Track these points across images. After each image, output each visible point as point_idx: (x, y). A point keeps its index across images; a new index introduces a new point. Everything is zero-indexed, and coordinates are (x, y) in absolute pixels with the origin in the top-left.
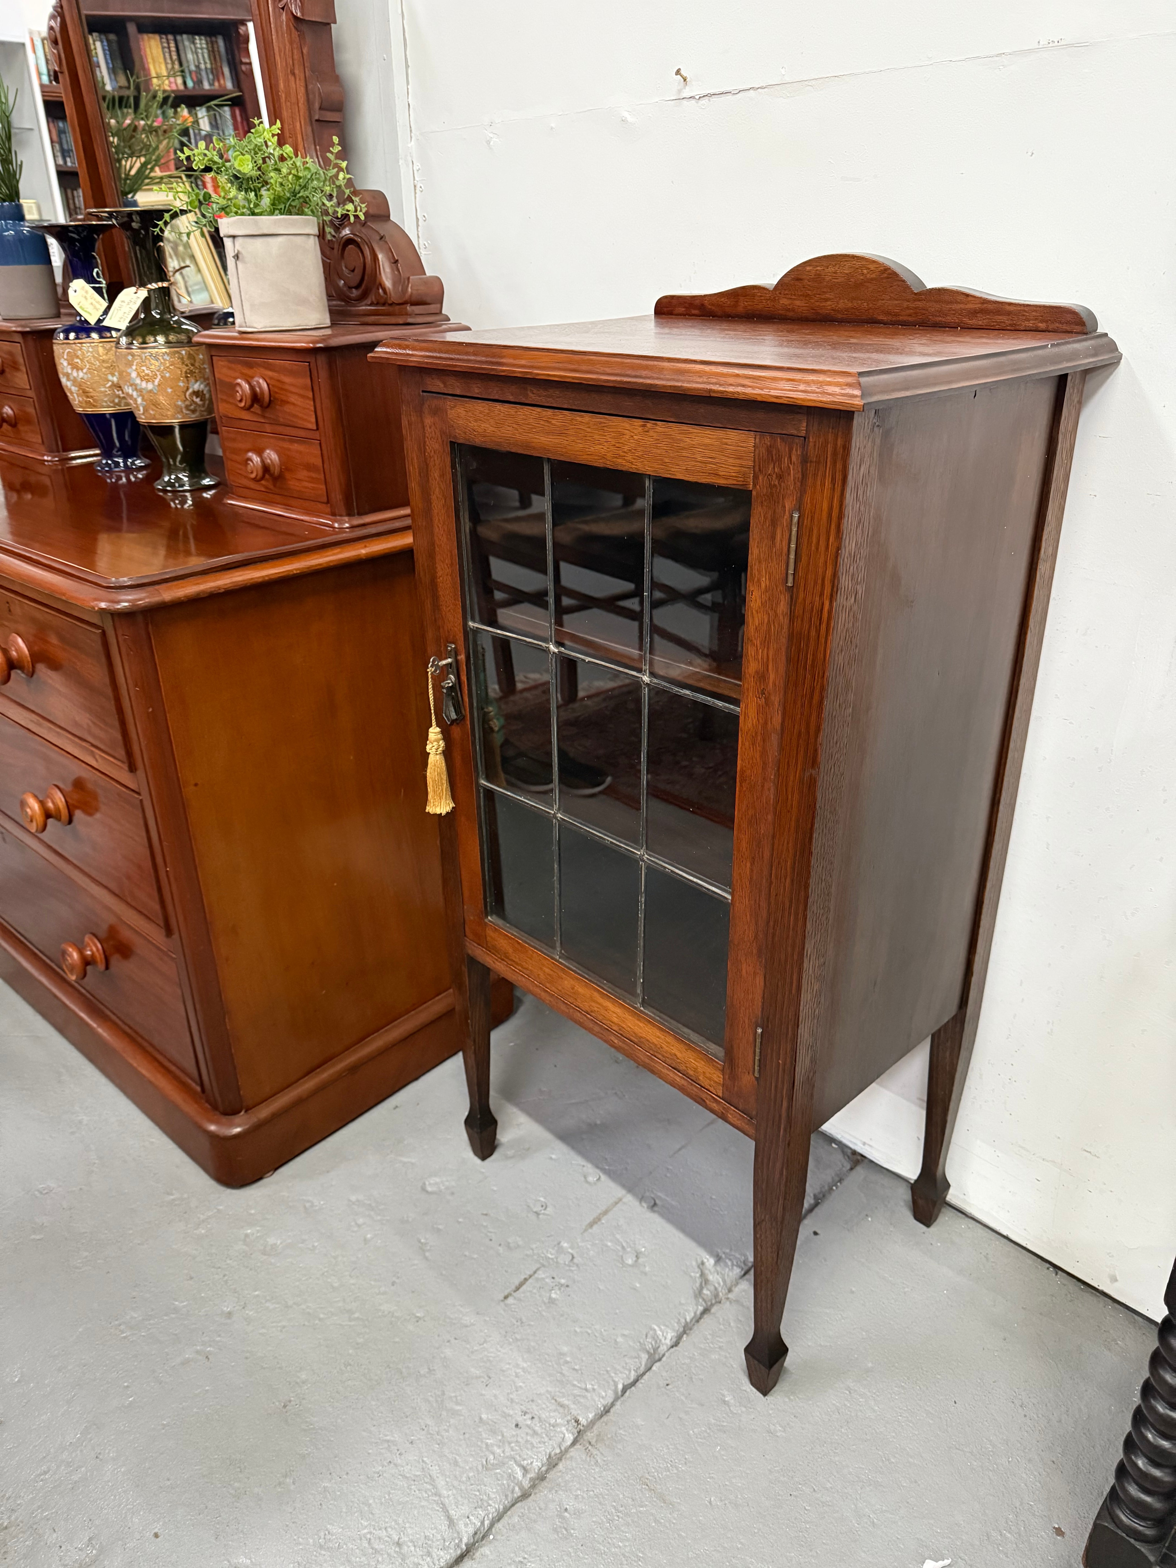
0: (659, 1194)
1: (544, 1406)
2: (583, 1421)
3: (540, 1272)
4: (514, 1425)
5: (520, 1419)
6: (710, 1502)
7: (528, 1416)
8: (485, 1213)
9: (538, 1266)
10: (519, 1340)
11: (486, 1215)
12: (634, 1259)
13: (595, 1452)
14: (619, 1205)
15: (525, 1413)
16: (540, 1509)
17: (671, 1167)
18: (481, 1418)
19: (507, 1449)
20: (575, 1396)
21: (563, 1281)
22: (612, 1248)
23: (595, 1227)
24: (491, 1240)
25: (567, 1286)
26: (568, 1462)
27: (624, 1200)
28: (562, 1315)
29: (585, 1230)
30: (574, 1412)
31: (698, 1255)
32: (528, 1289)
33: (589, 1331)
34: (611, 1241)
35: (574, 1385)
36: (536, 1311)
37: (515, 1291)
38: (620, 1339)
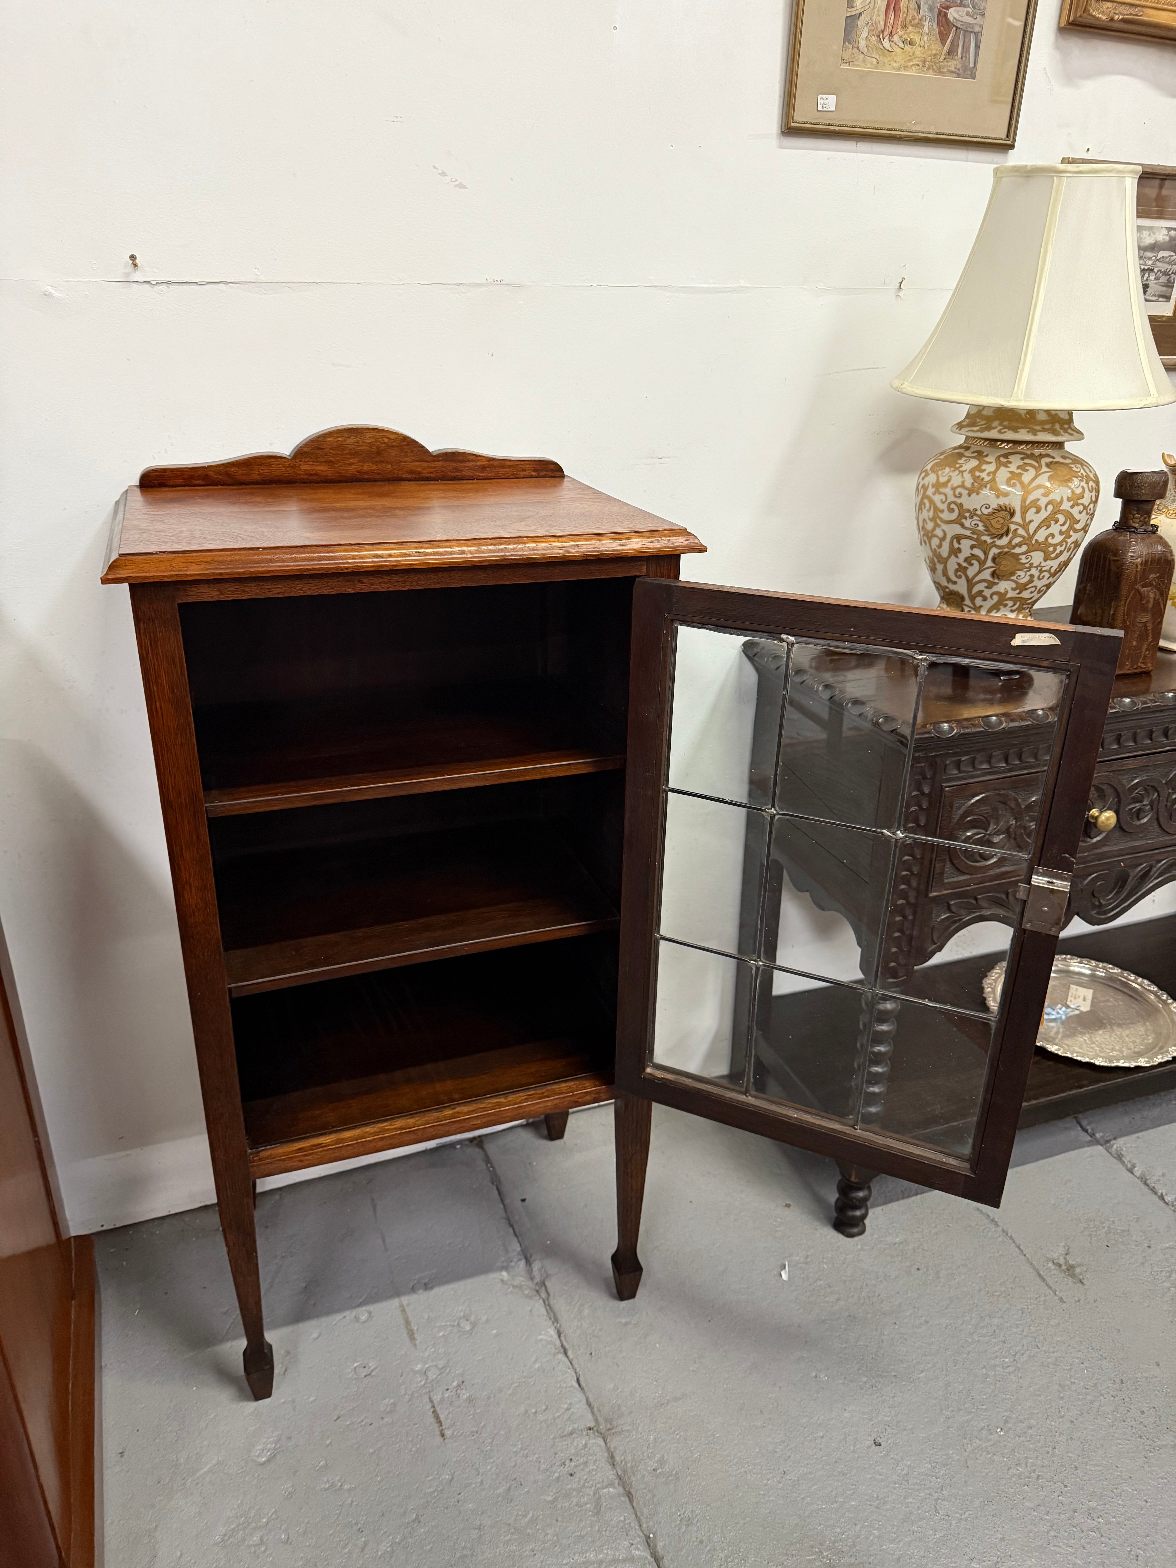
0: (417, 1276)
1: (565, 1447)
2: (592, 1425)
3: (434, 1398)
4: (569, 1477)
5: (567, 1469)
6: (693, 1371)
7: (568, 1462)
8: (336, 1418)
9: (426, 1398)
10: (492, 1441)
11: (338, 1418)
12: (468, 1323)
13: (619, 1429)
14: (407, 1309)
15: (564, 1464)
16: (645, 1489)
17: (397, 1256)
18: (550, 1501)
19: (588, 1491)
20: (569, 1419)
21: (455, 1384)
22: (446, 1333)
23: (416, 1336)
24: (371, 1424)
25: (463, 1382)
26: (618, 1452)
27: (405, 1304)
28: (489, 1398)
29: (415, 1345)
30: (583, 1427)
31: (495, 1279)
32: (446, 1414)
33: (516, 1385)
34: (439, 1332)
35: (558, 1417)
36: (471, 1417)
37: (441, 1425)
38: (537, 1366)
